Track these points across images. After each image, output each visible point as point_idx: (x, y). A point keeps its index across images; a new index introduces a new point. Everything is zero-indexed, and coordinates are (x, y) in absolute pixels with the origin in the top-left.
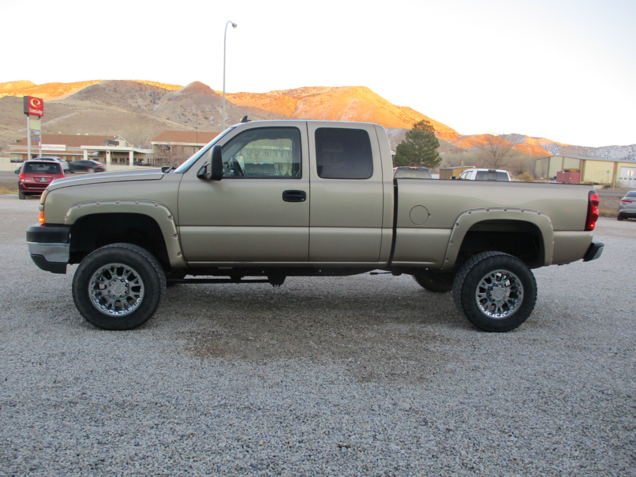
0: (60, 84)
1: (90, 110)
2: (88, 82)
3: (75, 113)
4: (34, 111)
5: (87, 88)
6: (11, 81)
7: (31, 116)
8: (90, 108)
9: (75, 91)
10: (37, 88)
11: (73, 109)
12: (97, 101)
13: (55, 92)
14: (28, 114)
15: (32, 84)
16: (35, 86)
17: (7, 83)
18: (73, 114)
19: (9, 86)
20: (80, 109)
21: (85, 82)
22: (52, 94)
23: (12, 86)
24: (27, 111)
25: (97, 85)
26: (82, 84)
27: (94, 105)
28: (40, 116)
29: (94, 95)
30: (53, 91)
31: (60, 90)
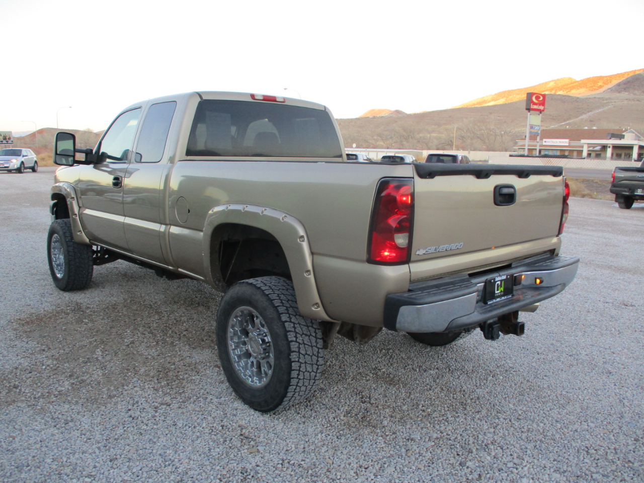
0: (601, 78)
1: (626, 102)
2: (631, 72)
3: (609, 107)
4: (535, 107)
5: (627, 79)
6: (554, 79)
7: (531, 112)
8: (627, 99)
9: (615, 82)
10: (577, 83)
11: (608, 102)
12: (636, 92)
13: (594, 86)
14: (529, 109)
15: (573, 80)
16: (575, 82)
17: (550, 81)
18: (606, 108)
19: (552, 84)
20: (615, 102)
21: (628, 72)
22: (591, 89)
23: (554, 85)
24: (529, 108)
25: (639, 75)
26: (624, 75)
27: (632, 96)
28: (541, 111)
29: (634, 86)
30: (593, 85)
31: (600, 84)
